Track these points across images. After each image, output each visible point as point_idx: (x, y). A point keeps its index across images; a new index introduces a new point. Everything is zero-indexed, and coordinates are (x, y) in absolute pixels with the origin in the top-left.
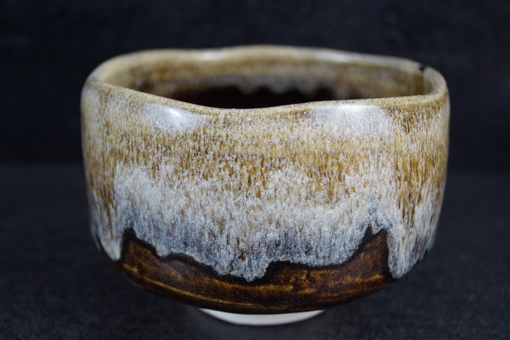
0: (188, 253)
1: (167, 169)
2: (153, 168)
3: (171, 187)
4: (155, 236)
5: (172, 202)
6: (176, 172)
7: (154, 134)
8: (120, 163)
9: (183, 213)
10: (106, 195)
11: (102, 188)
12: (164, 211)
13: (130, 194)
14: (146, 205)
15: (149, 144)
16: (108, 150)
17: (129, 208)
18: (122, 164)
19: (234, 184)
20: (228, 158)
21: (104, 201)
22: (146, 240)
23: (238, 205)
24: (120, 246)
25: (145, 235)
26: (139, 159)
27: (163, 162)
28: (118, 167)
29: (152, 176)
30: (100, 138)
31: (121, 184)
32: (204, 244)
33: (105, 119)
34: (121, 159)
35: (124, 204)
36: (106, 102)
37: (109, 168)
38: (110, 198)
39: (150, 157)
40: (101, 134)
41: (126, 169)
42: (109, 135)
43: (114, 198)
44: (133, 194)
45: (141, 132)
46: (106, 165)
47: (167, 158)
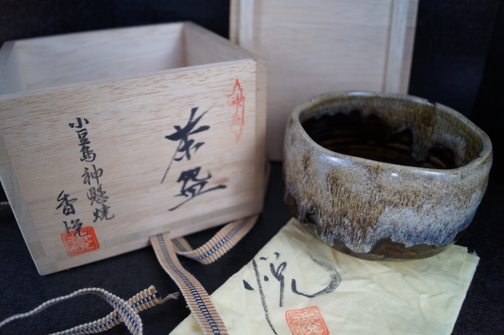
0: (425, 243)
1: (426, 207)
2: (418, 207)
3: (428, 215)
4: (407, 240)
5: (426, 222)
6: (433, 207)
7: (422, 190)
8: (389, 207)
9: (430, 225)
10: (365, 223)
11: (361, 219)
12: (418, 227)
13: (394, 222)
14: (406, 226)
15: (418, 196)
16: (377, 200)
17: (390, 228)
18: (391, 207)
19: (459, 206)
20: (459, 194)
21: (360, 226)
22: (399, 242)
23: (457, 214)
24: (372, 246)
25: (399, 240)
26: (408, 204)
27: (426, 203)
28: (387, 209)
29: (416, 211)
30: (368, 193)
31: (388, 217)
32: (435, 236)
33: (376, 183)
34: (390, 205)
35: (385, 227)
36: (377, 173)
37: (376, 210)
38: (370, 224)
39: (417, 202)
40: (369, 191)
41: (396, 210)
42: (380, 192)
43: (376, 224)
44: (397, 222)
45: (413, 190)
46: (373, 208)
47: (428, 201)
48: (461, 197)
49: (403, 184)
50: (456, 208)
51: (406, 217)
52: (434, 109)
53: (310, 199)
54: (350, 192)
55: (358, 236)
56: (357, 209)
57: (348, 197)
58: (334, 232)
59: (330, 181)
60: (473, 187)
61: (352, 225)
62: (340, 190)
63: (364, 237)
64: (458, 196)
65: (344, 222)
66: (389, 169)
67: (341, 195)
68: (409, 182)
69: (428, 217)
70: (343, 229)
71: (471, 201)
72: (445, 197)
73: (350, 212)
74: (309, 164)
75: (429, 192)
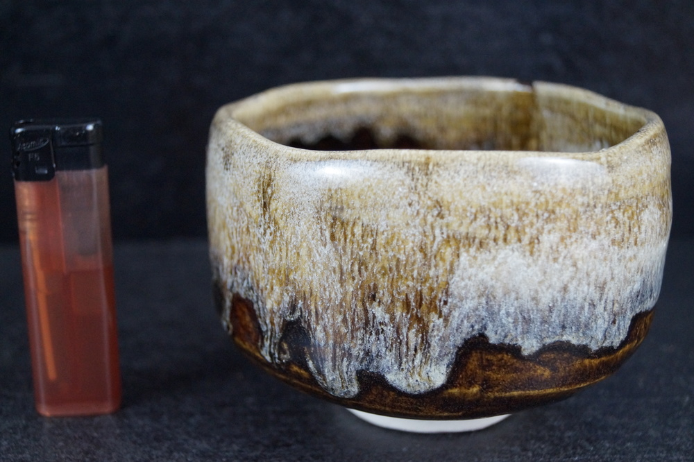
0: (565, 338)
1: (548, 240)
2: (530, 243)
3: (555, 260)
4: (523, 333)
5: (555, 279)
6: (562, 239)
7: (531, 199)
8: (467, 251)
9: (565, 289)
10: (420, 305)
11: (412, 297)
12: (541, 295)
13: (486, 288)
14: (513, 295)
15: (525, 214)
16: (439, 239)
17: (480, 307)
18: (472, 250)
19: (618, 237)
20: (614, 207)
21: (412, 316)
22: (507, 341)
23: (619, 260)
24: (448, 366)
25: (506, 336)
26: (509, 238)
27: (546, 231)
28: (464, 257)
29: (528, 254)
30: (415, 226)
31: (469, 278)
32: (583, 319)
33: (429, 198)
34: (470, 246)
35: (469, 305)
36: (427, 174)
37: (441, 264)
38: (433, 307)
39: (527, 230)
40: (417, 221)
41: (483, 256)
42: (442, 218)
43: (446, 303)
44: (492, 286)
45: (512, 202)
46: (433, 262)
47: (550, 226)
48: (619, 215)
49: (488, 189)
50: (613, 242)
51: (509, 272)
52: (533, 97)
53: (286, 281)
54: (374, 233)
55: (412, 345)
56: (399, 272)
57: (374, 248)
58: (355, 352)
59: (325, 219)
60: (638, 191)
61: (392, 319)
62: (353, 235)
63: (425, 343)
64: (612, 212)
65: (374, 317)
66: (453, 161)
67: (355, 246)
68: (500, 182)
69: (557, 266)
70: (374, 337)
71: (643, 228)
72: (585, 212)
73: (383, 283)
74: (272, 194)
75: (547, 202)
